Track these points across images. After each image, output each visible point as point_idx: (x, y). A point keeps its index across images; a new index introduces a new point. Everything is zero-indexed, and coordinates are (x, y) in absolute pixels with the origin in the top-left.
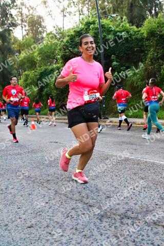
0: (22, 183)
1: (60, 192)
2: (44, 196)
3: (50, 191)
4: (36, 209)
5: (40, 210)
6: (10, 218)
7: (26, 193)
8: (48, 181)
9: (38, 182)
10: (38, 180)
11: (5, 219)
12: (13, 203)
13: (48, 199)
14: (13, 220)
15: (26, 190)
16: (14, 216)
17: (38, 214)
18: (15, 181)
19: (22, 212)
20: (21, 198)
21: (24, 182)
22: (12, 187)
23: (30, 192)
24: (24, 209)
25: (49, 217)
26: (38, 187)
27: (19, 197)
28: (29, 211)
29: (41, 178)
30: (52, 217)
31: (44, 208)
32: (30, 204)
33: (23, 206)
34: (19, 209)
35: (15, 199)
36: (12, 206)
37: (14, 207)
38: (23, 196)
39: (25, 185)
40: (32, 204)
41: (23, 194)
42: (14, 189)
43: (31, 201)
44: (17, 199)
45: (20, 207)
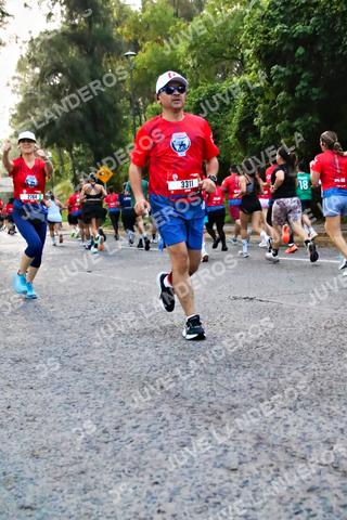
0: (160, 413)
1: (270, 440)
2: (226, 451)
3: (240, 437)
4: (203, 488)
5: (214, 490)
6: (133, 509)
7: (173, 441)
8: (234, 407)
9: (204, 411)
10: (205, 405)
11: (119, 512)
12: (136, 468)
13: (237, 460)
14: (142, 515)
15: (173, 433)
16: (143, 504)
17: (211, 500)
19: (166, 494)
20: (161, 456)
21: (165, 409)
22: (132, 423)
23: (183, 439)
24: (171, 486)
26: (205, 425)
27: (154, 451)
28: (185, 492)
29: (212, 399)
30: (251, 512)
31: (228, 484)
32: (186, 471)
33: (166, 476)
34: (156, 487)
35: (143, 458)
36: (135, 478)
37: (141, 479)
38: (166, 448)
39: (168, 417)
40: (191, 472)
41: (166, 442)
42: (138, 429)
43: (189, 464)
44: (149, 458)
45: (157, 480)
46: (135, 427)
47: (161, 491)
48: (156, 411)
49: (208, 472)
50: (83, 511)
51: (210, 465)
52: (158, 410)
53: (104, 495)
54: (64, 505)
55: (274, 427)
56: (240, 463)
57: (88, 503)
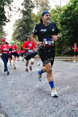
0: (42, 95)
1: (64, 100)
2: (55, 103)
4: (51, 110)
5: (53, 111)
6: (37, 114)
11: (34, 115)
12: (37, 106)
13: (57, 105)
14: (39, 115)
15: (45, 99)
16: (39, 113)
17: (52, 113)
18: (38, 93)
19: (43, 111)
20: (42, 104)
21: (43, 94)
23: (47, 100)
24: (44, 110)
25: (59, 115)
27: (41, 102)
28: (47, 111)
30: (60, 115)
31: (55, 109)
32: (47, 107)
34: (41, 110)
36: (37, 108)
39: (43, 96)
40: (48, 107)
43: (48, 105)
45: (42, 108)
46: (37, 98)
47: (42, 111)
48: (41, 94)
49: (52, 107)
50: (27, 114)
51: (52, 105)
53: (31, 111)
54: (23, 113)
55: (65, 98)
56: (58, 105)
57: (28, 113)
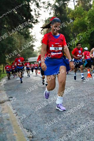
0: (87, 119)
12: (82, 135)
18: (82, 117)
20: (89, 131)
22: (80, 122)
27: (87, 130)
33: (91, 137)
34: (88, 140)
35: (84, 132)
36: (82, 137)
37: (84, 138)
38: (90, 129)
41: (90, 127)
42: (81, 124)
44: (85, 132)
45: (88, 138)
48: (86, 119)
52: (87, 118)
